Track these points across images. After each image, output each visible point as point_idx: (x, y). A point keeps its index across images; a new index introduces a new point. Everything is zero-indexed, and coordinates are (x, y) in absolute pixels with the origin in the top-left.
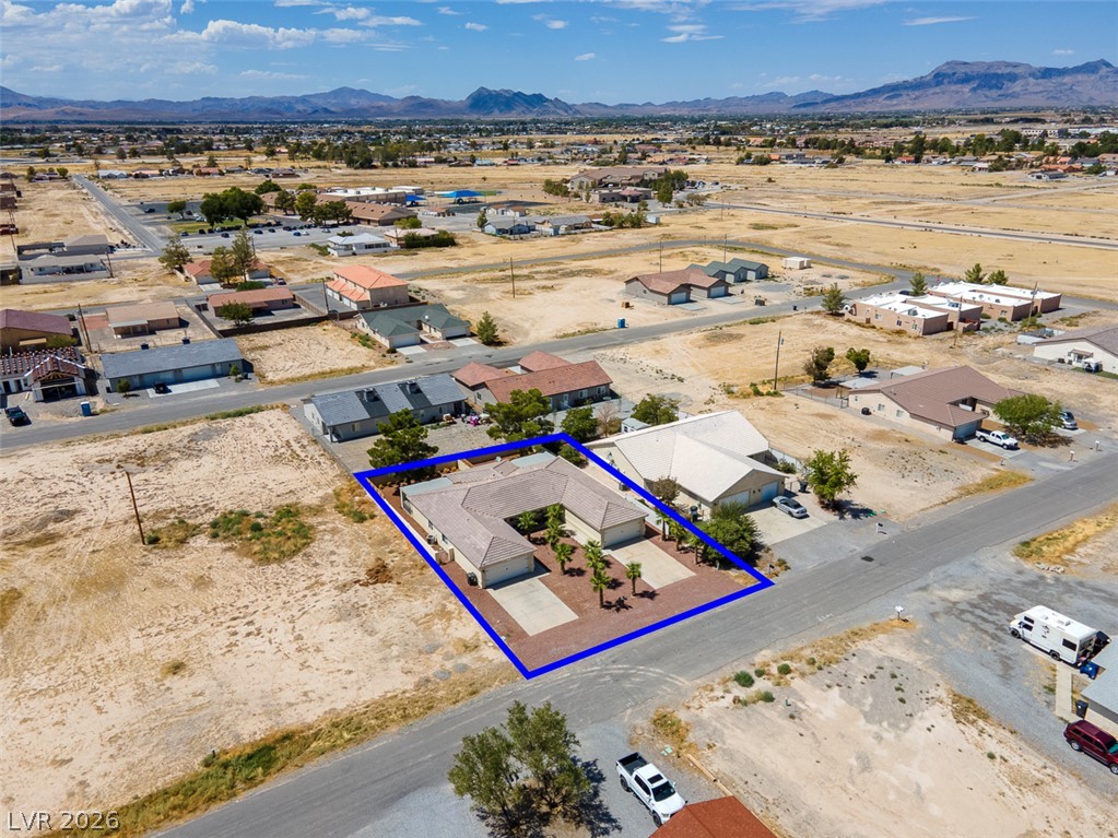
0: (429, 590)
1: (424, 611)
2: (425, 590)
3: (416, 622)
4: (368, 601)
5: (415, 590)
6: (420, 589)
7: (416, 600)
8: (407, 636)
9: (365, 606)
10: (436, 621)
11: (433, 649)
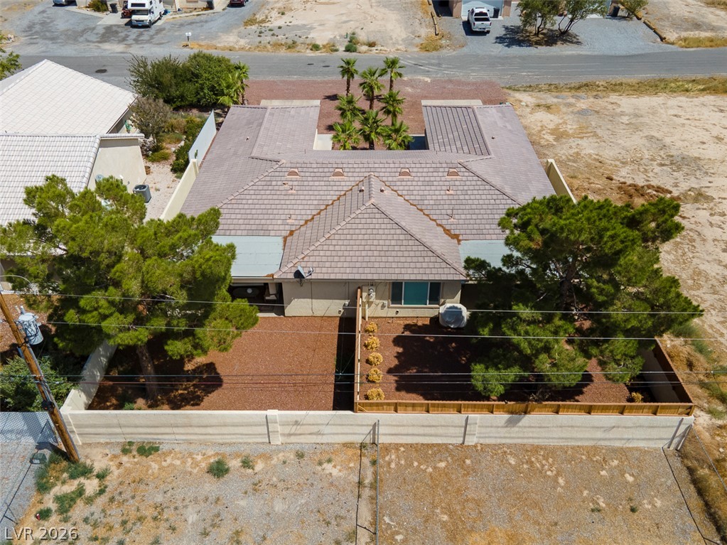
0: (569, 160)
1: (584, 143)
2: (574, 162)
3: (595, 135)
4: (658, 169)
5: (588, 166)
6: (581, 165)
7: (590, 155)
8: (609, 127)
9: (662, 165)
10: (571, 132)
11: (582, 113)
